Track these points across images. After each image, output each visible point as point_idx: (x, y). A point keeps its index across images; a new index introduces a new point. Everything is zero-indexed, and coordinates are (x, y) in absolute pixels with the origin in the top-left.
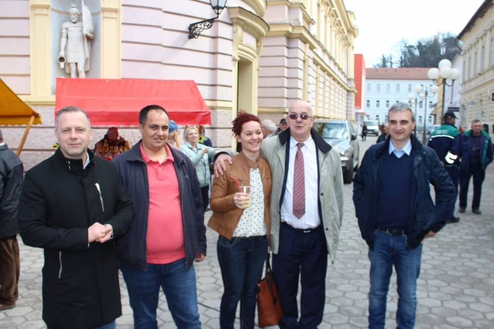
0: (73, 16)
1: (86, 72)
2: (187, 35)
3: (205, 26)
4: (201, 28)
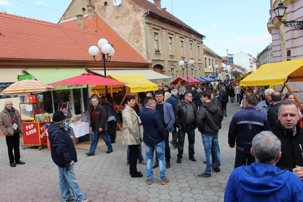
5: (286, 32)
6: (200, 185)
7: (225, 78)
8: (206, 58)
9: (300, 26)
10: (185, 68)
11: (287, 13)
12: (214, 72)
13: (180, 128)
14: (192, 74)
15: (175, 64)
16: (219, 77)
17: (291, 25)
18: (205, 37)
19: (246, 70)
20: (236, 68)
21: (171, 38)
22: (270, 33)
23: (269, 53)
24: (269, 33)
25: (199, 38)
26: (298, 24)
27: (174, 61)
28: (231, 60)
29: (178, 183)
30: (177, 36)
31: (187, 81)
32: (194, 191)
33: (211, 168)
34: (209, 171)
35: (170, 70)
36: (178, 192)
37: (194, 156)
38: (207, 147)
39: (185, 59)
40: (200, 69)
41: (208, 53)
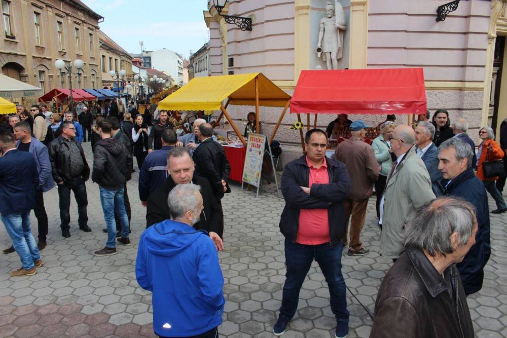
0: (328, 12)
1: (339, 60)
2: (435, 18)
3: (450, 7)
4: (447, 10)
5: (228, 31)
6: (99, 266)
7: (138, 92)
8: (104, 56)
9: (246, 25)
10: (66, 71)
11: (230, 2)
12: (118, 81)
13: (62, 183)
14: (79, 82)
15: (46, 63)
16: (128, 89)
17: (234, 21)
18: (103, 18)
19: (172, 79)
20: (155, 76)
21: (37, 14)
22: (208, 27)
23: (207, 55)
24: (206, 26)
25: (93, 20)
26: (243, 22)
27: (45, 58)
28: (147, 61)
29: (64, 268)
30: (50, 13)
31: (69, 95)
32: (91, 277)
33: (115, 239)
34: (113, 243)
35: (37, 74)
36: (64, 281)
37: (87, 224)
38: (108, 207)
39: (66, 55)
40: (93, 75)
41: (109, 47)
